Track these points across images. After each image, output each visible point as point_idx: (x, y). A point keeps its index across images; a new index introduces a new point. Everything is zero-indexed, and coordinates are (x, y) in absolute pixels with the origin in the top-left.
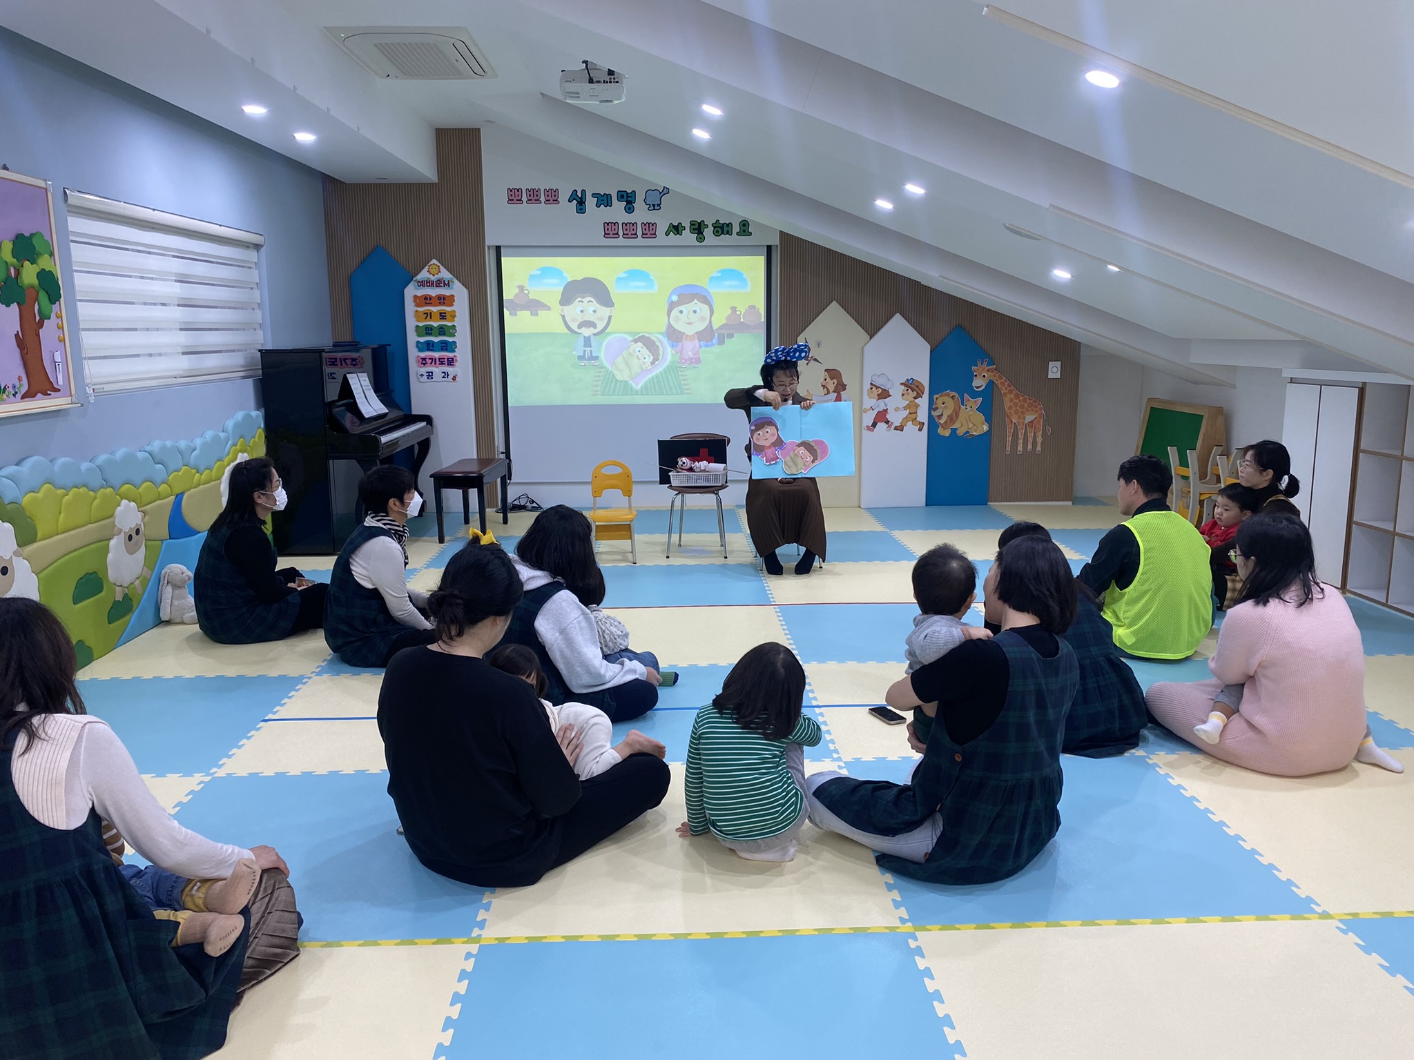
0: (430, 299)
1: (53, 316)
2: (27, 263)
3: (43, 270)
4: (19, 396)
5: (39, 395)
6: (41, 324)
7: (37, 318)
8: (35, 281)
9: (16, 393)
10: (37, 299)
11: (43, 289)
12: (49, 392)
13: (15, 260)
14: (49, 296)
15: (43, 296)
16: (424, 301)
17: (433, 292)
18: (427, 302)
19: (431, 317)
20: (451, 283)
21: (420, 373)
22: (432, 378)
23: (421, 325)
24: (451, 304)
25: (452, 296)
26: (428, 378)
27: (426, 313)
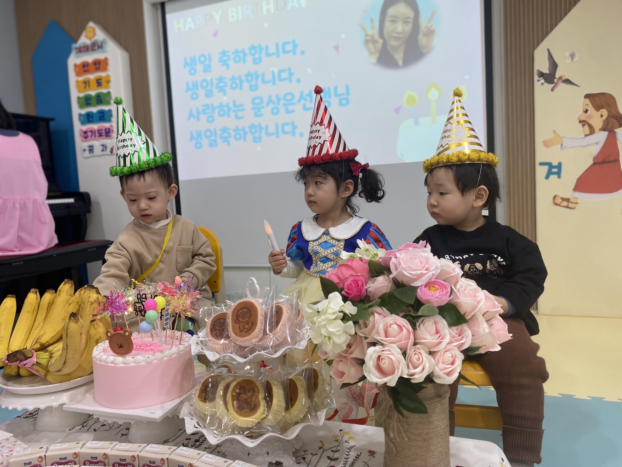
0: (88, 65)
16: (82, 69)
17: (89, 58)
19: (89, 86)
20: (104, 45)
21: (83, 148)
22: (93, 152)
23: (81, 95)
24: (105, 69)
25: (106, 60)
26: (90, 153)
27: (85, 82)
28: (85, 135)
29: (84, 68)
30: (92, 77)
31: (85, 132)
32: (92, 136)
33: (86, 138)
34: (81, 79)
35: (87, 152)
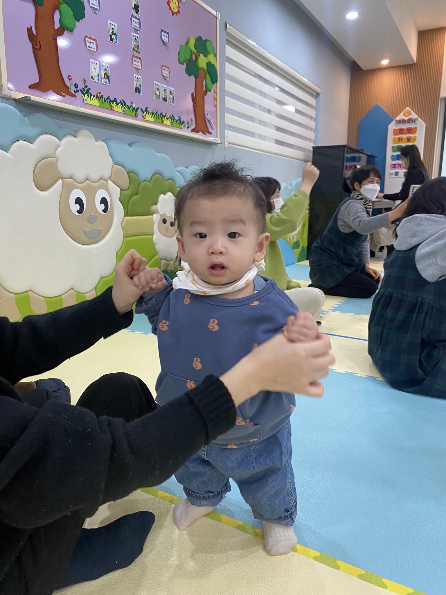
0: (403, 130)
1: (212, 91)
2: (202, 55)
3: (210, 62)
4: (190, 129)
5: (200, 133)
6: (206, 93)
7: (204, 89)
8: (205, 67)
9: (189, 127)
10: (205, 78)
11: (209, 73)
12: (206, 133)
13: (195, 51)
14: (212, 78)
15: (208, 77)
16: (399, 132)
17: (405, 126)
18: (401, 132)
19: (402, 141)
20: (416, 121)
21: (391, 173)
22: (398, 175)
23: (395, 145)
24: (414, 133)
25: (416, 128)
26: (395, 176)
27: (399, 139)
28: (394, 166)
29: (401, 131)
30: (404, 136)
31: (395, 165)
32: (398, 167)
33: (394, 168)
34: (397, 137)
35: (393, 176)
